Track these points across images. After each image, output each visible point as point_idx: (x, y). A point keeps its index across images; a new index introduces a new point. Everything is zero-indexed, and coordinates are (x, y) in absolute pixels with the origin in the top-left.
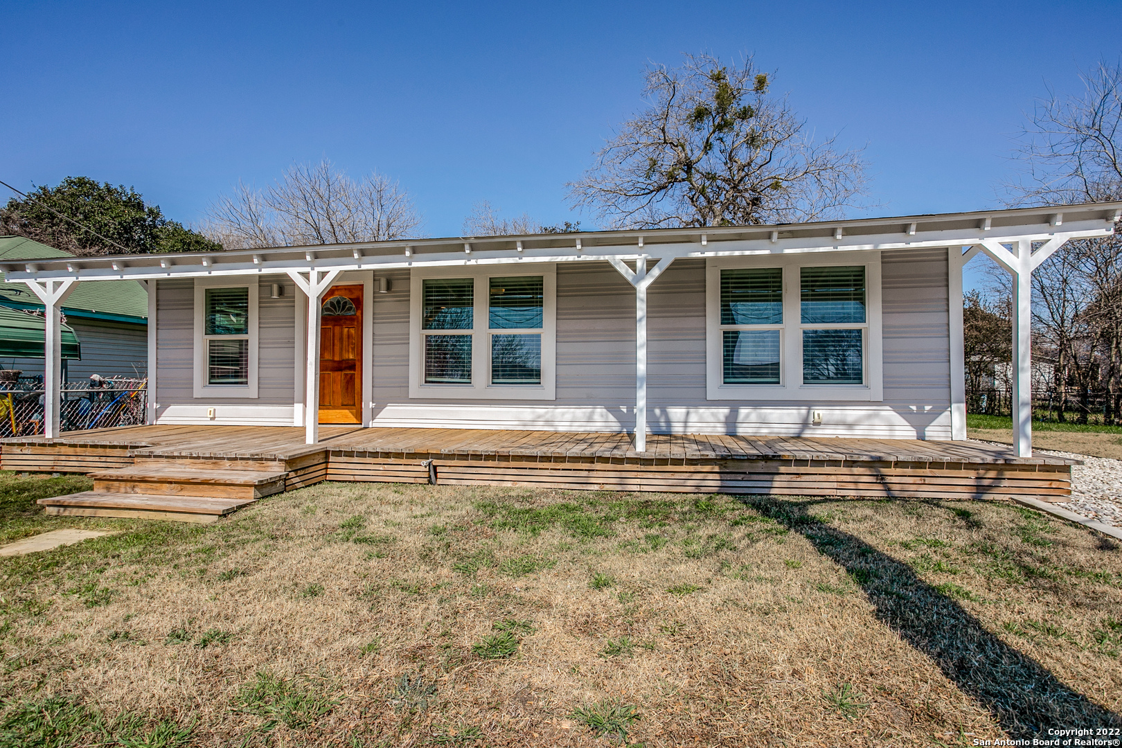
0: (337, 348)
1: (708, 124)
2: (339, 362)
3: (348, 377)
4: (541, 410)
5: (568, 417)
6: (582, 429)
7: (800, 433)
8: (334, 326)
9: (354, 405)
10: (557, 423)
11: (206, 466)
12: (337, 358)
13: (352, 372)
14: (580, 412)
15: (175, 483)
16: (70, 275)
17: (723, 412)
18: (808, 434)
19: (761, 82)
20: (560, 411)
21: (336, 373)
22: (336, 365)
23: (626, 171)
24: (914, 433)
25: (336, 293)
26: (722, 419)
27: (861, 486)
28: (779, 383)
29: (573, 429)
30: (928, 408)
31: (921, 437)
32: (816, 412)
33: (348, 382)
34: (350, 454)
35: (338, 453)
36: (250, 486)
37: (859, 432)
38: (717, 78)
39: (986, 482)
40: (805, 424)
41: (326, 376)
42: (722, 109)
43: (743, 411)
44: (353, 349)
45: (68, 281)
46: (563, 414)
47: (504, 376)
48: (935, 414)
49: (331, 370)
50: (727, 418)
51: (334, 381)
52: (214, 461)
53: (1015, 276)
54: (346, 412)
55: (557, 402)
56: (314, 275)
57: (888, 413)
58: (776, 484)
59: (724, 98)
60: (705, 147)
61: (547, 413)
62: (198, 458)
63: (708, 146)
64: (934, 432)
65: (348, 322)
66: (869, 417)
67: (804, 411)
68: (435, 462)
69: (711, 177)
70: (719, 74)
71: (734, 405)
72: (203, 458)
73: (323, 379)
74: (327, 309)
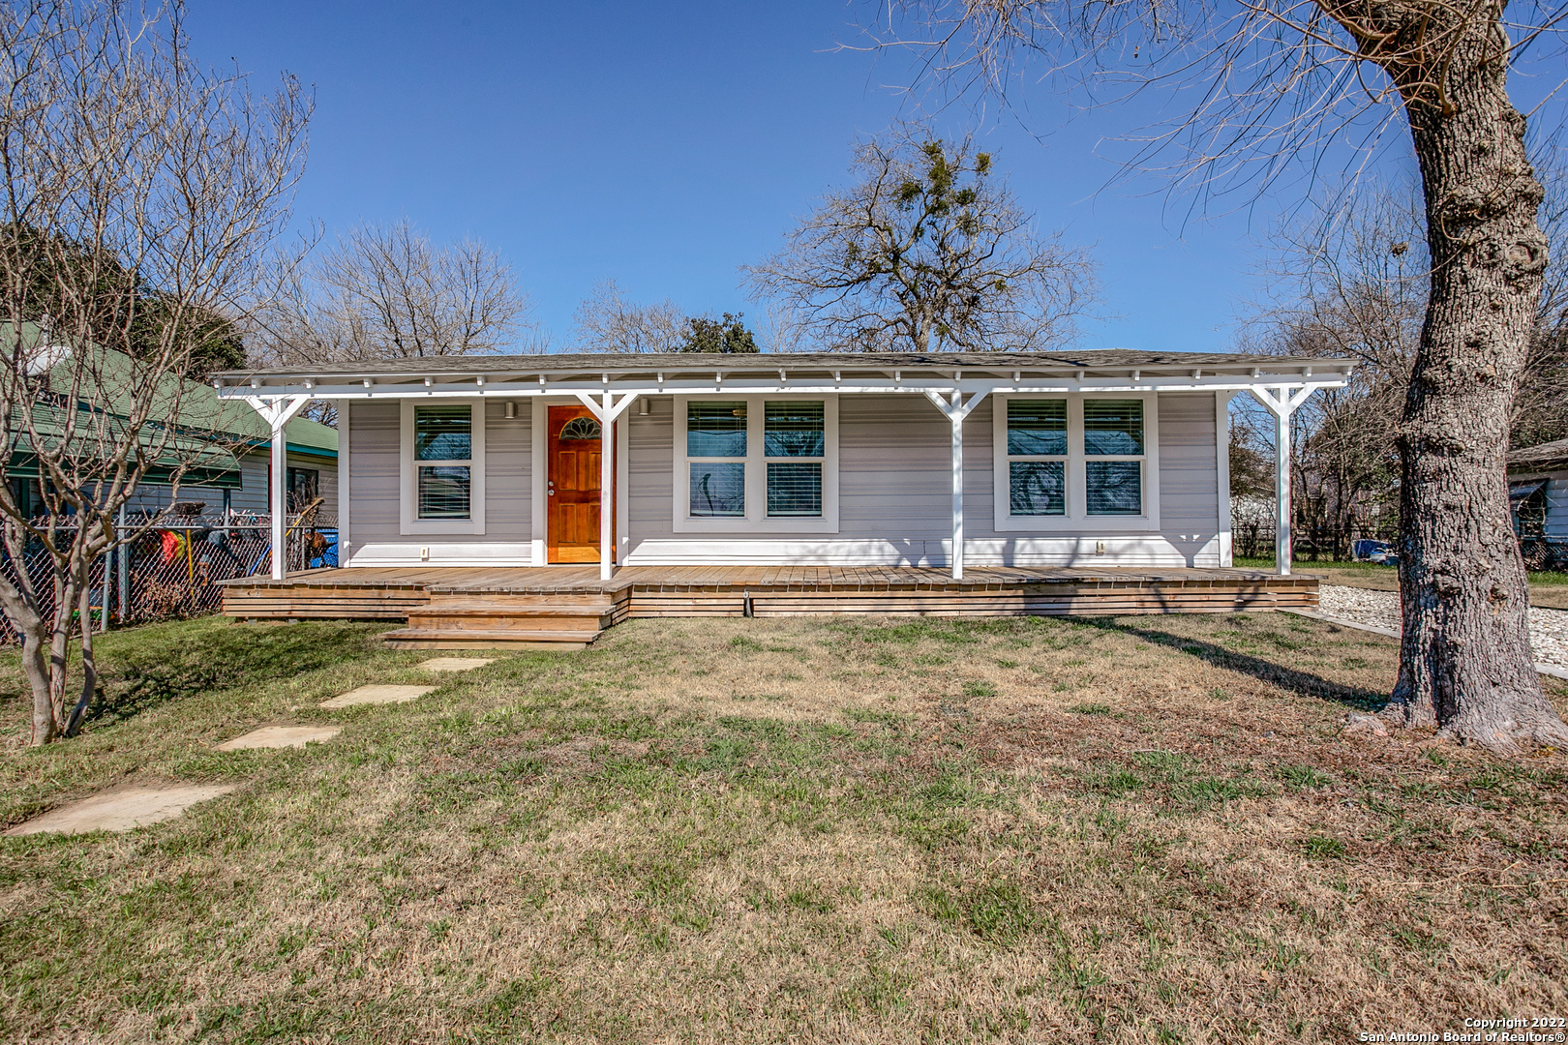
0: (582, 478)
1: (918, 204)
2: (585, 493)
4: (812, 545)
5: (843, 551)
6: (857, 564)
8: (578, 451)
10: (829, 558)
11: (517, 602)
12: (582, 488)
13: (597, 504)
14: (854, 545)
15: (507, 616)
16: (307, 391)
17: (999, 544)
19: (984, 163)
20: (835, 545)
21: (581, 505)
22: (581, 495)
23: (823, 256)
24: (1184, 562)
25: (581, 413)
26: (999, 549)
27: (1147, 605)
28: (1063, 514)
29: (850, 563)
30: (1196, 537)
31: (1190, 565)
32: (1089, 542)
33: (595, 516)
34: (655, 588)
35: (641, 588)
36: (595, 617)
38: (932, 151)
41: (569, 508)
42: (938, 191)
43: (1020, 542)
45: (300, 399)
46: (838, 548)
47: (779, 508)
48: (1202, 542)
49: (576, 502)
50: (1004, 549)
51: (579, 515)
52: (527, 596)
53: (1277, 417)
55: (841, 535)
56: (607, 399)
57: (1159, 543)
58: (1074, 606)
59: (941, 176)
60: (915, 234)
61: (820, 547)
62: (508, 593)
63: (918, 232)
64: (1203, 559)
65: (592, 447)
68: (752, 595)
69: (921, 268)
70: (934, 147)
71: (1011, 537)
72: (514, 593)
73: (565, 513)
74: (569, 432)
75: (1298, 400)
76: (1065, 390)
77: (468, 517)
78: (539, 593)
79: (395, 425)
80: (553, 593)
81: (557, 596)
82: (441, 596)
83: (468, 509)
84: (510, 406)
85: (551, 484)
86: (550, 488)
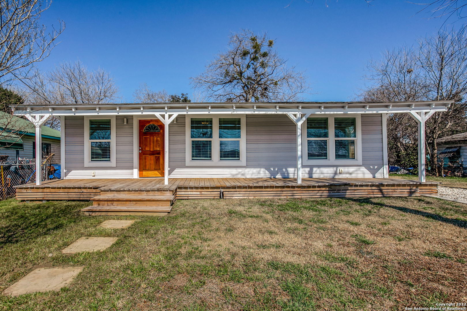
0: (152, 146)
1: (248, 57)
2: (153, 151)
3: (157, 157)
4: (240, 170)
5: (251, 172)
6: (256, 177)
7: (334, 177)
8: (150, 136)
9: (160, 169)
10: (246, 175)
11: (135, 194)
12: (152, 150)
13: (159, 156)
14: (255, 170)
15: (133, 201)
16: (50, 113)
17: (307, 170)
18: (337, 177)
19: (271, 43)
20: (247, 170)
21: (151, 156)
22: (151, 152)
23: (217, 74)
24: (372, 176)
26: (307, 172)
27: (375, 193)
28: (327, 159)
29: (253, 177)
30: (376, 167)
31: (374, 177)
32: (341, 169)
33: (157, 160)
34: (186, 188)
36: (168, 201)
37: (353, 176)
38: (253, 40)
39: (413, 190)
40: (336, 173)
41: (147, 157)
42: (256, 52)
43: (315, 169)
44: (159, 146)
45: (47, 116)
46: (249, 171)
47: (224, 157)
48: (378, 169)
49: (149, 155)
50: (309, 172)
51: (150, 160)
52: (139, 192)
53: (420, 123)
54: (156, 172)
55: (247, 167)
56: (167, 116)
57: (363, 169)
58: (347, 194)
59: (257, 48)
60: (247, 67)
61: (242, 171)
62: (132, 191)
63: (248, 67)
64: (378, 175)
65: (157, 135)
66: (356, 170)
67: (335, 169)
68: (222, 190)
69: (249, 78)
70: (254, 38)
71: (311, 167)
72: (134, 191)
73: (145, 159)
74: (147, 129)
75: (427, 117)
76: (342, 113)
77: (110, 160)
78: (144, 191)
79: (82, 126)
80: (149, 191)
81: (151, 192)
82: (105, 192)
83: (110, 158)
84: (125, 119)
85: (140, 148)
86: (140, 150)
